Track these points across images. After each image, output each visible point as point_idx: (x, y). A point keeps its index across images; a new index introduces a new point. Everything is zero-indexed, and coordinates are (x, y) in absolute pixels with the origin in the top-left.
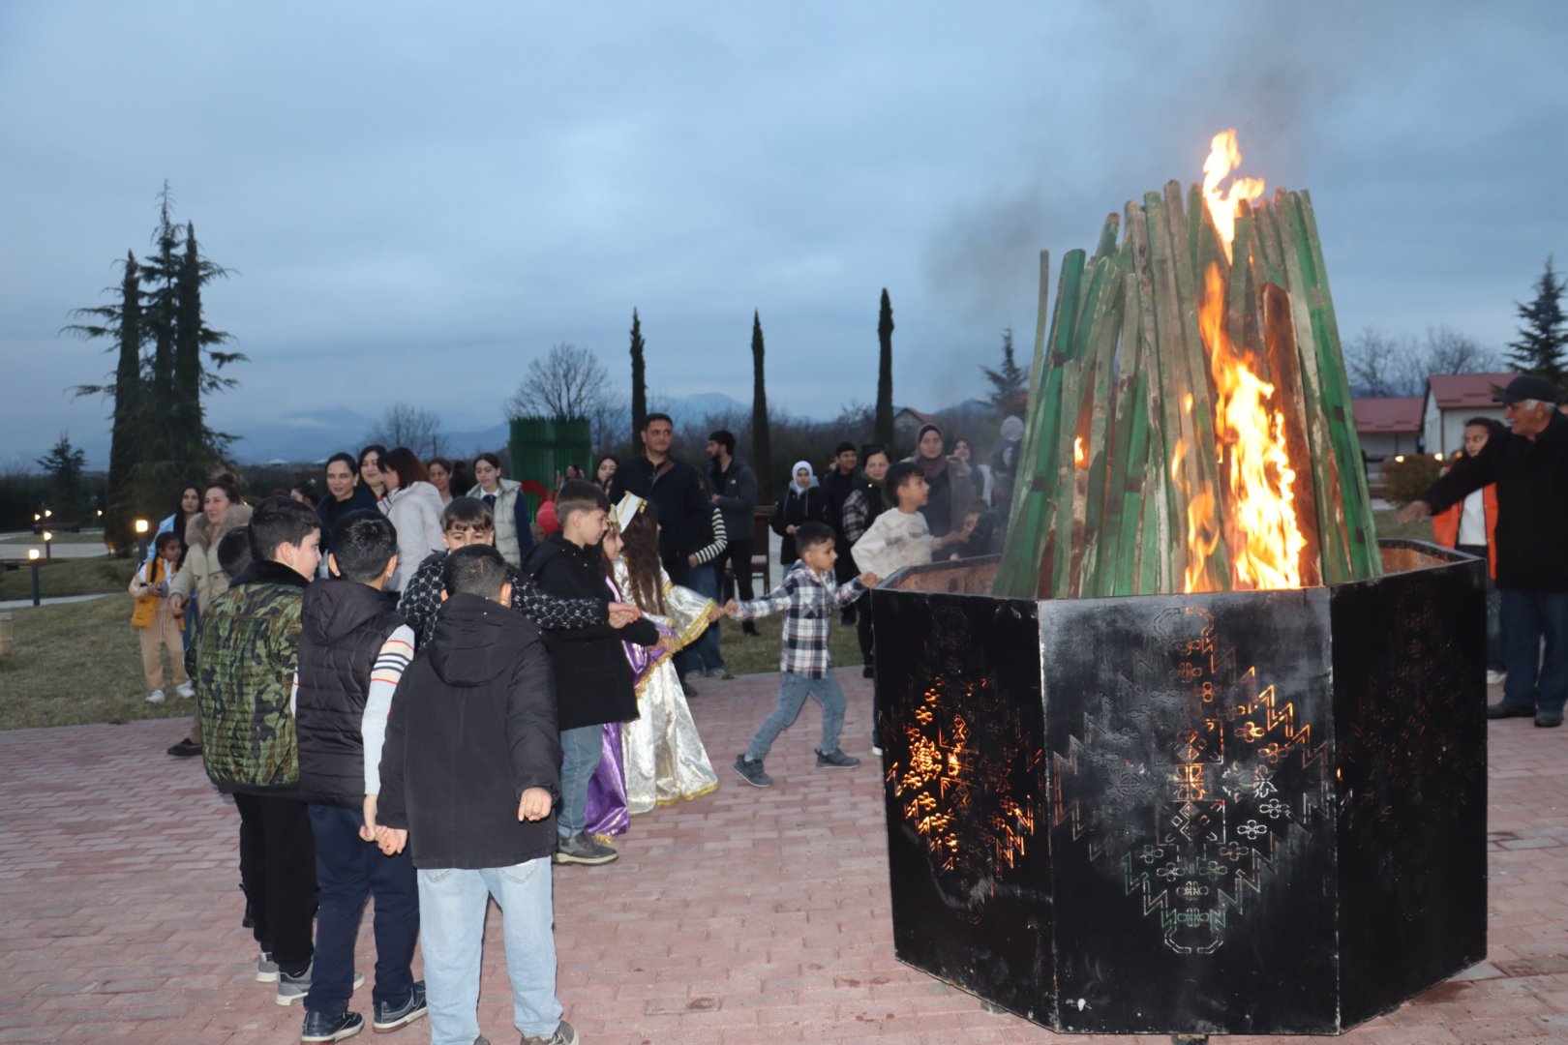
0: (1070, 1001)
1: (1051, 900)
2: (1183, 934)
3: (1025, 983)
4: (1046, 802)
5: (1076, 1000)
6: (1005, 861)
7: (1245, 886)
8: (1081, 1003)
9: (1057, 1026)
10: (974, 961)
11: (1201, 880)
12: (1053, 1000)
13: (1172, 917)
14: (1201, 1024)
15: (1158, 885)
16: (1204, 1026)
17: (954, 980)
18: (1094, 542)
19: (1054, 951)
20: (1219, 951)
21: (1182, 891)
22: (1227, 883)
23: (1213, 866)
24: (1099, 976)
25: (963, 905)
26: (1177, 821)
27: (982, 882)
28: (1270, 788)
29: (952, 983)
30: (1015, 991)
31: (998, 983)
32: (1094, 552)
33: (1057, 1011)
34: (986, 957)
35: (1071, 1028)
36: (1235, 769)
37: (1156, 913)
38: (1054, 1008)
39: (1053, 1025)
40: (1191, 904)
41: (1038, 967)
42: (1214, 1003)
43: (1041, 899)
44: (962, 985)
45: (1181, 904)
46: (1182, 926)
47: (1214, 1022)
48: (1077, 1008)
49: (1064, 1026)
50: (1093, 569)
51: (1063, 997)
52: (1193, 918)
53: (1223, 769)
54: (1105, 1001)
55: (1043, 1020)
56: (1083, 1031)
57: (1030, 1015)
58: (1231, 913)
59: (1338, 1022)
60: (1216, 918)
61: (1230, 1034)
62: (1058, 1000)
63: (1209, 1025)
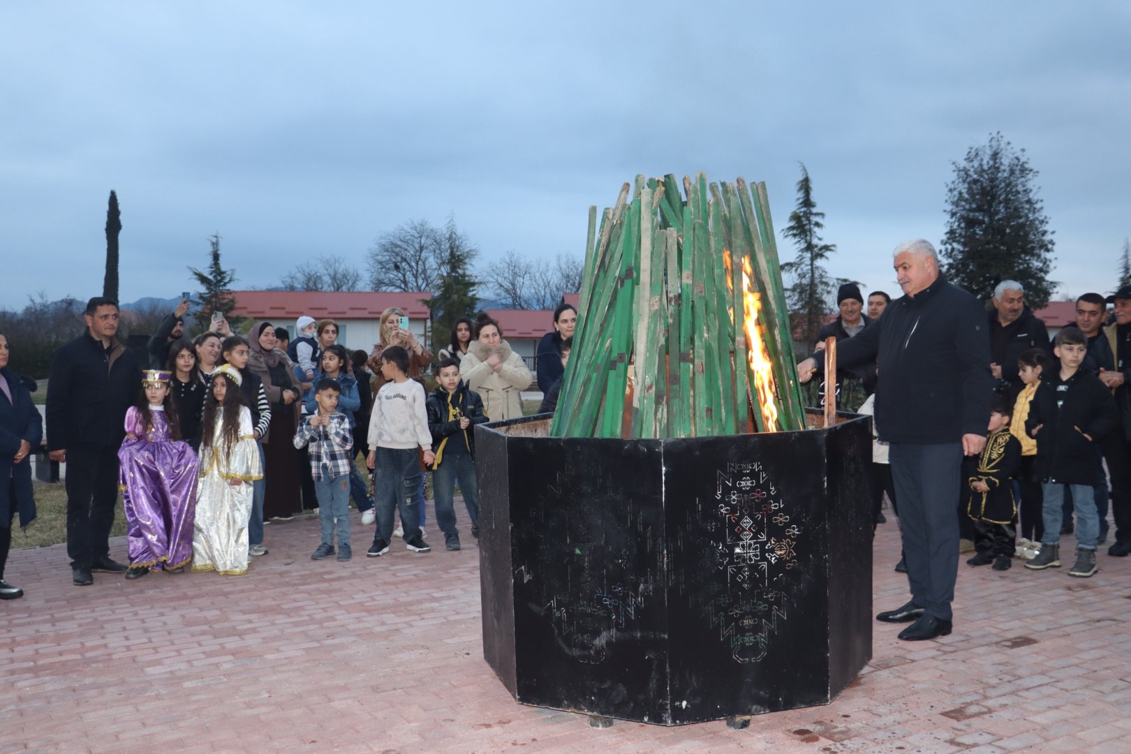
0: (677, 703)
1: (666, 637)
2: (744, 651)
3: (641, 697)
4: (664, 571)
5: (681, 702)
6: (627, 615)
7: (778, 615)
8: (684, 704)
9: (669, 722)
10: (595, 691)
11: (754, 615)
12: (666, 704)
13: (737, 640)
14: (754, 707)
15: (729, 619)
16: (756, 709)
17: (575, 708)
18: (664, 403)
19: (668, 670)
20: (764, 659)
21: (742, 623)
22: (768, 616)
23: (760, 605)
24: (695, 684)
25: (586, 653)
26: (740, 578)
27: (604, 634)
28: (792, 553)
29: (573, 710)
30: (632, 705)
31: (617, 702)
32: (665, 410)
33: (669, 711)
34: (605, 686)
35: (678, 722)
36: (773, 542)
37: (728, 639)
38: (667, 710)
39: (666, 722)
40: (748, 631)
41: (653, 685)
42: (762, 693)
43: (658, 637)
44: (583, 710)
45: (742, 631)
46: (743, 645)
47: (762, 706)
48: (682, 707)
49: (674, 721)
50: (666, 421)
51: (673, 701)
52: (749, 640)
53: (766, 543)
54: (698, 701)
55: (657, 719)
56: (685, 723)
57: (646, 719)
58: (771, 632)
59: (829, 696)
60: (762, 637)
61: (771, 712)
62: (670, 703)
63: (759, 707)
